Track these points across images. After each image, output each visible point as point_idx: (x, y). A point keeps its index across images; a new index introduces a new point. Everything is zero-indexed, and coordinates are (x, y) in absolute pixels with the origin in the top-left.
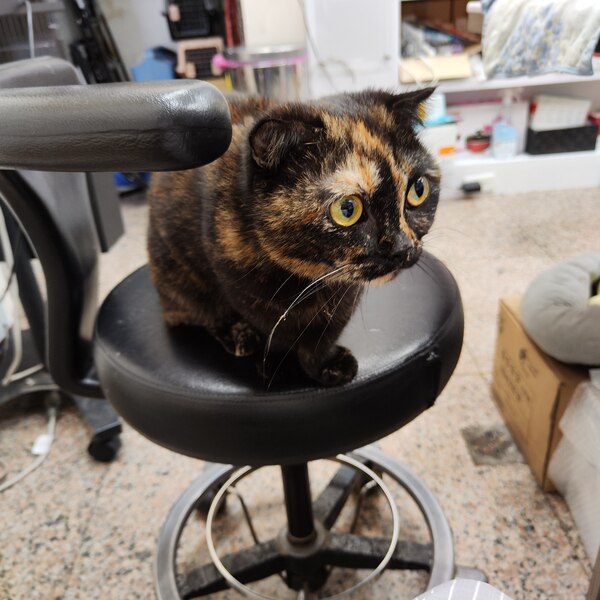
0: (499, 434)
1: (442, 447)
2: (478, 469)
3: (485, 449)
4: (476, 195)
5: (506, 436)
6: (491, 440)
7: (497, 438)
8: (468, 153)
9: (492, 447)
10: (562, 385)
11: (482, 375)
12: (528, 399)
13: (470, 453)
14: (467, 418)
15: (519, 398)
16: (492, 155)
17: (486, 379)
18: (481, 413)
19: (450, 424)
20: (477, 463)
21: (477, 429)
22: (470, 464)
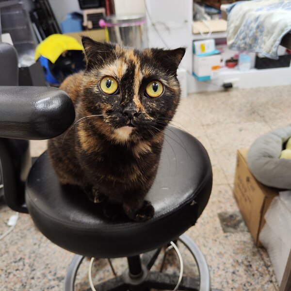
0: (237, 216)
1: (208, 223)
2: (225, 234)
3: (229, 224)
5: (240, 217)
6: (232, 219)
7: (235, 218)
9: (233, 223)
10: (266, 197)
11: (229, 185)
12: (250, 201)
13: (222, 226)
14: (221, 208)
15: (246, 200)
16: (239, 69)
17: (231, 187)
18: (228, 205)
19: (212, 211)
20: (225, 231)
21: (226, 213)
22: (221, 232)
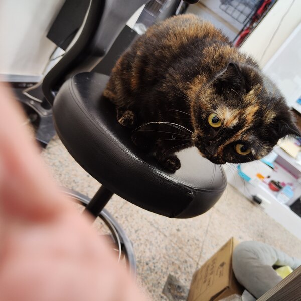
0: (183, 291)
1: (156, 273)
2: (162, 295)
3: (172, 291)
4: (257, 204)
5: (185, 295)
6: (178, 291)
7: (181, 292)
8: (267, 186)
9: (175, 293)
10: (228, 287)
11: (198, 264)
12: (209, 285)
13: (165, 287)
15: (205, 282)
17: (197, 267)
18: (184, 277)
19: (167, 268)
20: (163, 292)
22: (161, 290)
